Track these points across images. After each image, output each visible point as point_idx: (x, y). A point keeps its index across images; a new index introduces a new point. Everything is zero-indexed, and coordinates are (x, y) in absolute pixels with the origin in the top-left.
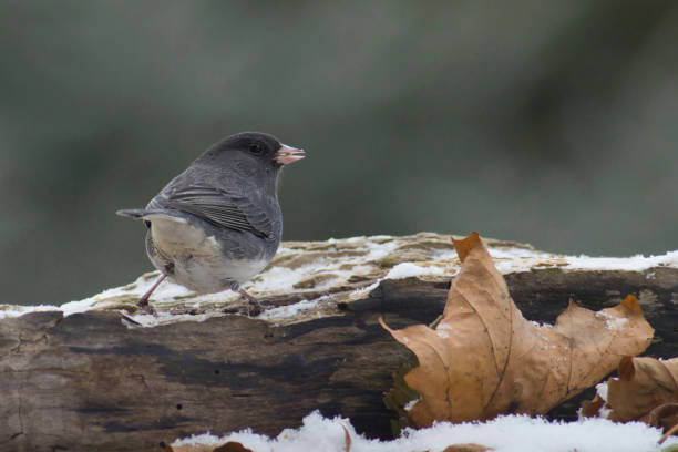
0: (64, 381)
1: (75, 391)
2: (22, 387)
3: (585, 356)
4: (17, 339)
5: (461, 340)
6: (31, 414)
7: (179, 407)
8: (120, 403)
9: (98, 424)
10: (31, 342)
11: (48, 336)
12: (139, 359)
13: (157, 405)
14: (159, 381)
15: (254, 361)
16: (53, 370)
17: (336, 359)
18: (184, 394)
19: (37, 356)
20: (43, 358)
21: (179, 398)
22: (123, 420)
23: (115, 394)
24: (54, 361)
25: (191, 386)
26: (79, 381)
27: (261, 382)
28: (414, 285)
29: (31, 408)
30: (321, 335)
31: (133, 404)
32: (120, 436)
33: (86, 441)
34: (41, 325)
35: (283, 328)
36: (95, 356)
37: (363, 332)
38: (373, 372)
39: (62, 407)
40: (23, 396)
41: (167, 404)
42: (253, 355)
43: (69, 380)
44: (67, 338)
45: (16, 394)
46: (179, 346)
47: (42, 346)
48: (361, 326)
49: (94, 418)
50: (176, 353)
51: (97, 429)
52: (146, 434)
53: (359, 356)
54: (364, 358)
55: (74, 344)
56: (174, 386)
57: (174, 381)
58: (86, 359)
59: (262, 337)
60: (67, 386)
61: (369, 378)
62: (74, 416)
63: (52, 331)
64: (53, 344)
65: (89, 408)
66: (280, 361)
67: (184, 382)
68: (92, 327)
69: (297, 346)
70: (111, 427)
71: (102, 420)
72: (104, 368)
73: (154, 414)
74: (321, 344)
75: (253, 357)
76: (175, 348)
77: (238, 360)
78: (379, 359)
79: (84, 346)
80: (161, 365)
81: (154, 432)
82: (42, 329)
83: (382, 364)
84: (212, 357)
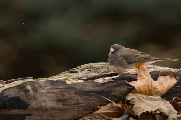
0: (53, 95)
1: (56, 97)
2: (44, 96)
3: (165, 86)
4: (44, 86)
5: (143, 84)
6: (46, 102)
7: (78, 100)
8: (65, 100)
9: (61, 104)
10: (47, 86)
11: (50, 85)
12: (70, 90)
13: (73, 100)
14: (74, 95)
15: (94, 91)
16: (51, 92)
17: (111, 90)
18: (79, 98)
19: (48, 89)
20: (49, 90)
21: (78, 98)
22: (66, 103)
23: (64, 98)
24: (51, 90)
25: (81, 96)
26: (57, 95)
27: (96, 95)
28: (128, 74)
29: (46, 101)
30: (109, 85)
31: (68, 100)
32: (65, 107)
33: (58, 108)
34: (49, 83)
35: (100, 84)
36: (60, 89)
37: (117, 84)
38: (119, 93)
39: (53, 100)
40: (45, 98)
41: (75, 100)
42: (94, 89)
43: (55, 95)
44: (54, 85)
45: (43, 98)
46: (78, 87)
47: (49, 87)
48: (117, 83)
49: (60, 103)
50: (78, 89)
51: (60, 105)
52: (71, 106)
53: (116, 89)
54: (118, 90)
55: (56, 87)
56: (77, 96)
57: (77, 95)
58: (58, 90)
59: (96, 85)
60: (54, 96)
61: (119, 94)
62: (55, 102)
63: (51, 84)
64: (51, 87)
65: (59, 101)
66: (100, 91)
67: (79, 95)
68: (59, 83)
69: (103, 87)
70: (63, 105)
71: (61, 103)
72: (62, 92)
73: (73, 102)
74: (109, 87)
75: (94, 90)
76: (77, 88)
77: (91, 90)
78: (121, 90)
79: (58, 87)
80: (74, 91)
81: (72, 106)
82: (49, 84)
83: (121, 91)
84: (85, 90)
